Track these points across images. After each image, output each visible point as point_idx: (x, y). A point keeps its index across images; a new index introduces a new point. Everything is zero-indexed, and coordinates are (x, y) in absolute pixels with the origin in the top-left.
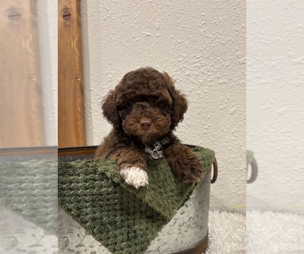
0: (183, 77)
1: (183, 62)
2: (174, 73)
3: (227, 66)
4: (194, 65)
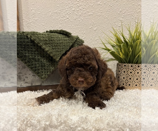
0: (72, 11)
1: (71, 3)
2: (67, 9)
3: (92, 6)
4: (76, 5)
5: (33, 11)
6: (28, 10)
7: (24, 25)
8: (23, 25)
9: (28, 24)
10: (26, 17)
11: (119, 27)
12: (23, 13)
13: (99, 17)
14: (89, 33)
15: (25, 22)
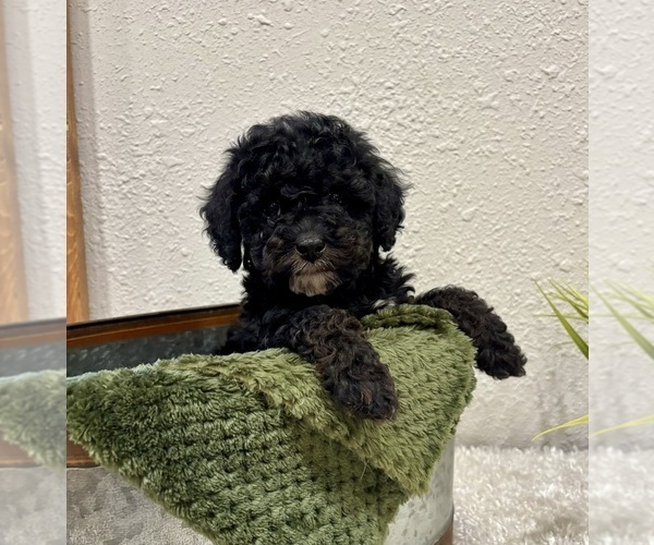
3: (455, 111)
4: (381, 104)
5: (154, 122)
6: (126, 116)
7: (105, 187)
8: (98, 187)
9: (124, 182)
10: (118, 147)
11: (575, 208)
12: (98, 130)
13: (485, 159)
14: (436, 230)
15: (107, 171)
